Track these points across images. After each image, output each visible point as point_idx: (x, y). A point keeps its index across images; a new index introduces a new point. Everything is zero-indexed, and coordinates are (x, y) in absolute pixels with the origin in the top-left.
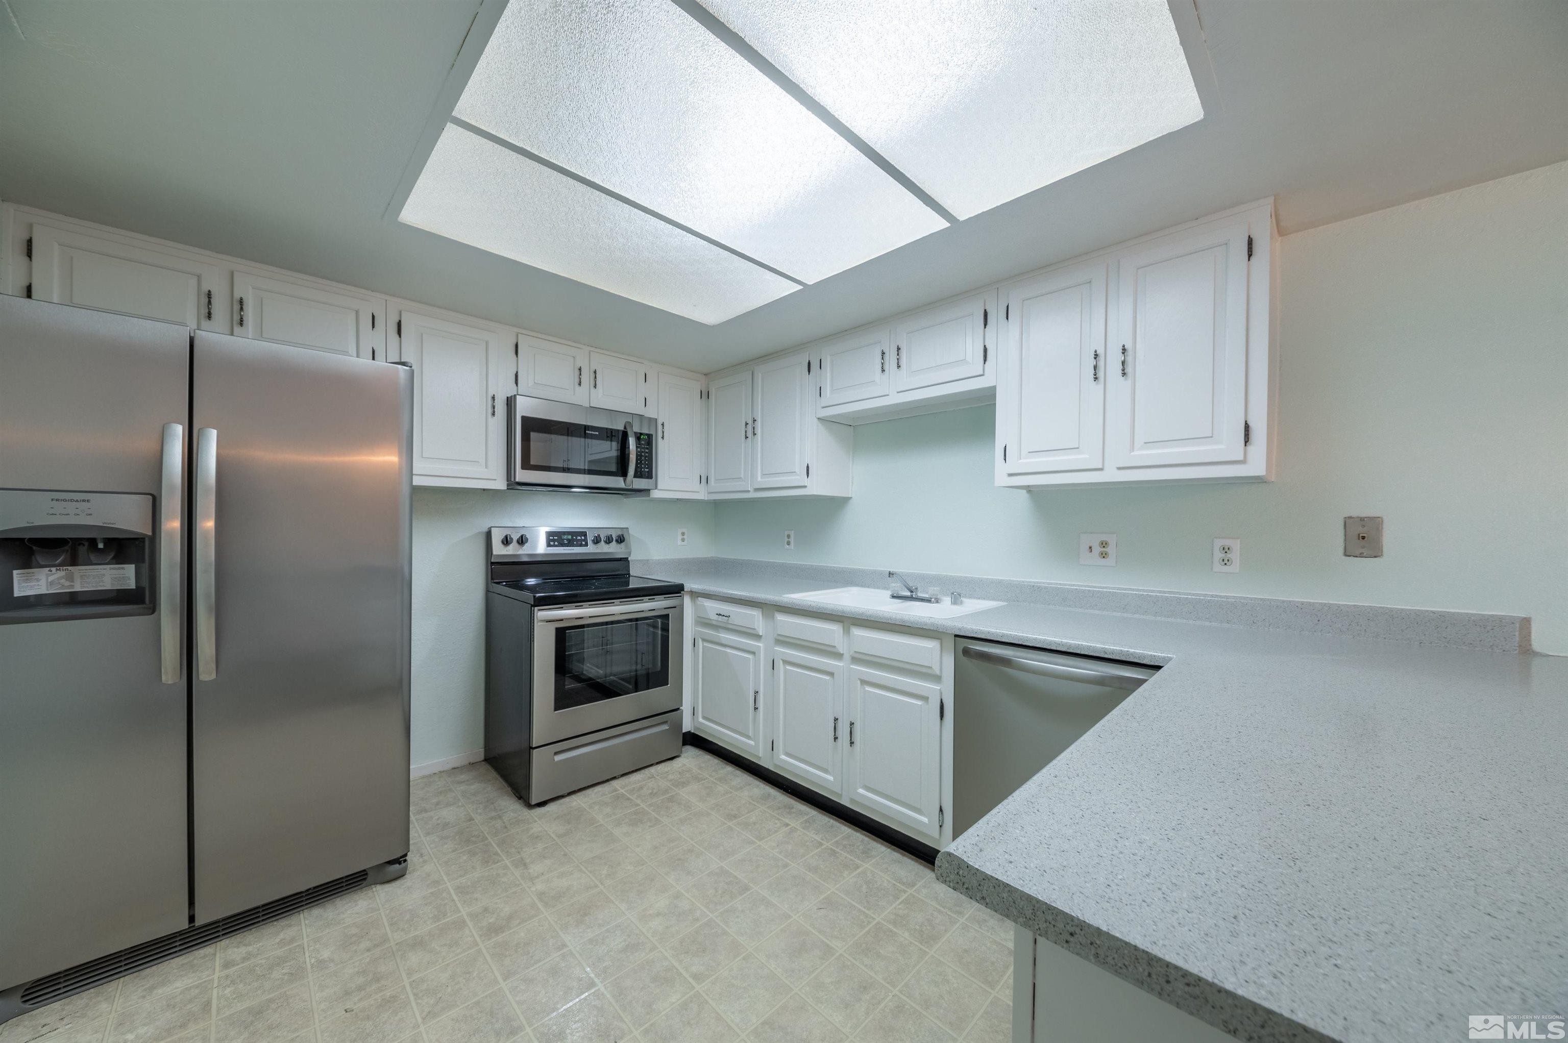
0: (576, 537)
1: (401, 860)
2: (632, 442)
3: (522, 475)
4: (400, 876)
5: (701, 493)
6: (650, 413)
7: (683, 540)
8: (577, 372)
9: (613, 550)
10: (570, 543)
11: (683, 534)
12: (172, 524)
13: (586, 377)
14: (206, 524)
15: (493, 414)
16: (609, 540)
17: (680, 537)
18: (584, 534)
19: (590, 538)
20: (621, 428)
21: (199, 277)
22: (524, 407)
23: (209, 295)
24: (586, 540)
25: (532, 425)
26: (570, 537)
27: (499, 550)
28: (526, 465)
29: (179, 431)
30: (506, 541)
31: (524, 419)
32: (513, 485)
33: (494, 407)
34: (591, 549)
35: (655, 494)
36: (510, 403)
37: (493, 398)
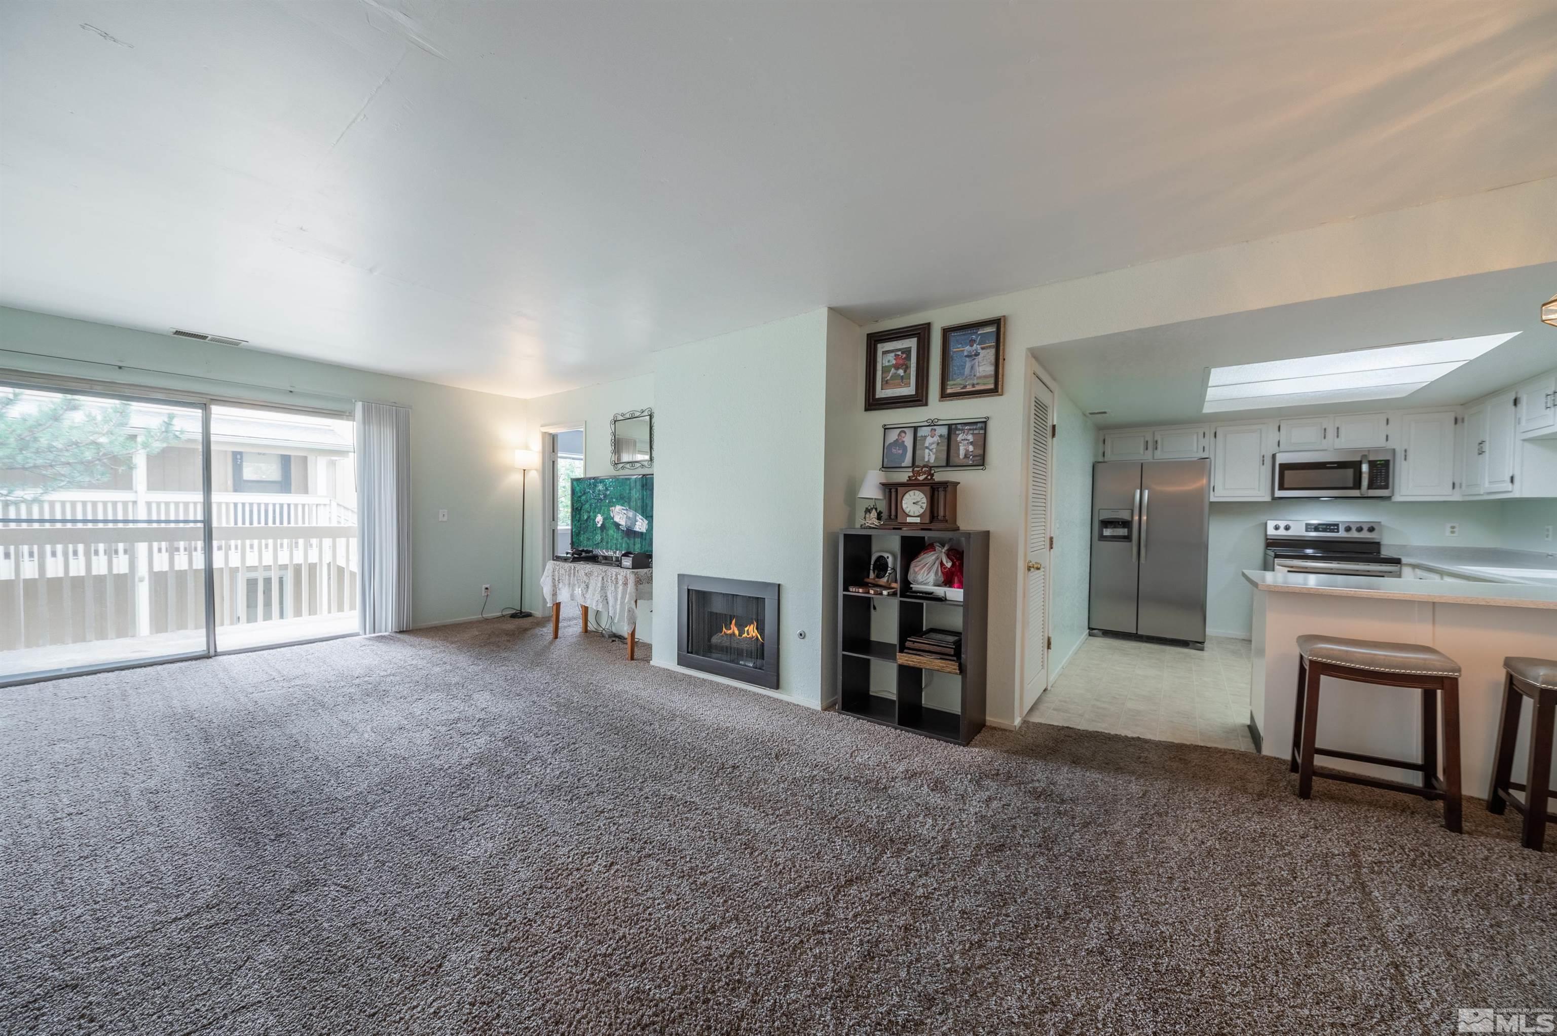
0: (1332, 527)
1: (1202, 643)
2: (1365, 468)
3: (1279, 493)
4: (1202, 649)
5: (1456, 497)
6: (1390, 445)
7: (1453, 532)
8: (1323, 431)
9: (1365, 535)
10: (1324, 530)
11: (1453, 527)
12: (1136, 518)
13: (1331, 433)
14: (1144, 518)
15: (1263, 464)
16: (1360, 529)
17: (1448, 530)
18: (1337, 525)
19: (1342, 528)
20: (1358, 459)
21: (1144, 436)
22: (1282, 459)
23: (1147, 442)
24: (1338, 529)
25: (1284, 467)
26: (1324, 527)
27: (1271, 531)
28: (1281, 487)
29: (1138, 491)
30: (1277, 528)
31: (1281, 465)
32: (1274, 499)
33: (1263, 461)
34: (1342, 534)
35: (1397, 498)
36: (1274, 456)
37: (1263, 457)
